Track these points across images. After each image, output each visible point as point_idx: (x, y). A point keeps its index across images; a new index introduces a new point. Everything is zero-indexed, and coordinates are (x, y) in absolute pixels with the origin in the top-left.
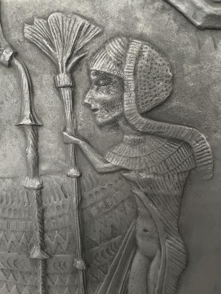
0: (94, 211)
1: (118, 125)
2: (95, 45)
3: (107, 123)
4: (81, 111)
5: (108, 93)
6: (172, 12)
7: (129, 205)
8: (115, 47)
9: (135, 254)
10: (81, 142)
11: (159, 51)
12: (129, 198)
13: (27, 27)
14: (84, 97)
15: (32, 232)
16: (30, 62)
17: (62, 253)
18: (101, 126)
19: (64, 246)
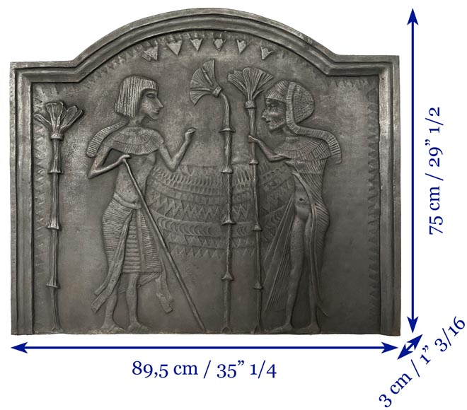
0: (266, 189)
1: (282, 131)
2: (269, 85)
3: (276, 130)
4: (260, 122)
5: (277, 111)
6: (312, 68)
7: (290, 184)
8: (281, 85)
9: (294, 218)
10: (259, 142)
11: (305, 88)
12: (290, 177)
13: (230, 75)
14: (262, 115)
15: (223, 206)
16: (230, 94)
17: (244, 221)
18: (272, 131)
19: (246, 215)
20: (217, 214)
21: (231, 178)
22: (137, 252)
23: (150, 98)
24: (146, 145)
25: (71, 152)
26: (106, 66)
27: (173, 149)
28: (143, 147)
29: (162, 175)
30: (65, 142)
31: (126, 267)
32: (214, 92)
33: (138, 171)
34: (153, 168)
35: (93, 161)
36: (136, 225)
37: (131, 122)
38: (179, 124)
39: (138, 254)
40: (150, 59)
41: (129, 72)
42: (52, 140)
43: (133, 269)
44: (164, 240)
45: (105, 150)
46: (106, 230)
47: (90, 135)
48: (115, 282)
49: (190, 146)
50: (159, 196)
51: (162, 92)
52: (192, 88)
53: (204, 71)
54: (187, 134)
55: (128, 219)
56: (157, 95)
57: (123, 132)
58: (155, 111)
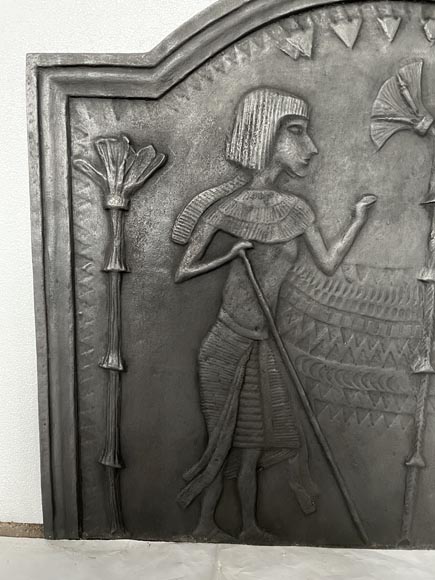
15: (418, 340)
20: (404, 355)
22: (258, 414)
23: (294, 133)
24: (283, 224)
25: (143, 234)
26: (209, 67)
27: (330, 233)
28: (276, 228)
29: (309, 280)
30: (132, 213)
31: (238, 438)
32: (419, 126)
33: (266, 272)
34: (292, 268)
35: (183, 252)
36: (258, 367)
37: (256, 180)
38: (347, 187)
39: (259, 417)
40: (296, 55)
41: (255, 80)
42: (107, 210)
43: (252, 442)
44: (306, 395)
45: (206, 231)
46: (205, 374)
47: (177, 202)
48: (220, 463)
49: (364, 229)
50: (299, 319)
51: (317, 122)
52: (374, 117)
53: (402, 83)
54: (361, 205)
55: (245, 357)
56: (307, 128)
57: (240, 199)
58: (302, 160)
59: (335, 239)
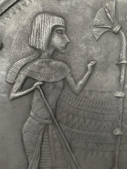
15: (116, 121)
20: (110, 127)
21: (123, 101)
23: (59, 33)
24: (56, 74)
27: (77, 77)
28: (53, 76)
29: (69, 97)
32: (115, 29)
33: (50, 95)
34: (61, 93)
36: (48, 135)
37: (43, 55)
38: (84, 57)
39: (50, 155)
41: (41, 9)
44: (70, 145)
45: (22, 77)
46: (25, 139)
47: (8, 65)
49: (92, 75)
51: (69, 28)
52: (95, 26)
53: (107, 10)
54: (90, 65)
55: (42, 131)
56: (65, 31)
57: (36, 63)
58: (63, 45)
59: (79, 80)
